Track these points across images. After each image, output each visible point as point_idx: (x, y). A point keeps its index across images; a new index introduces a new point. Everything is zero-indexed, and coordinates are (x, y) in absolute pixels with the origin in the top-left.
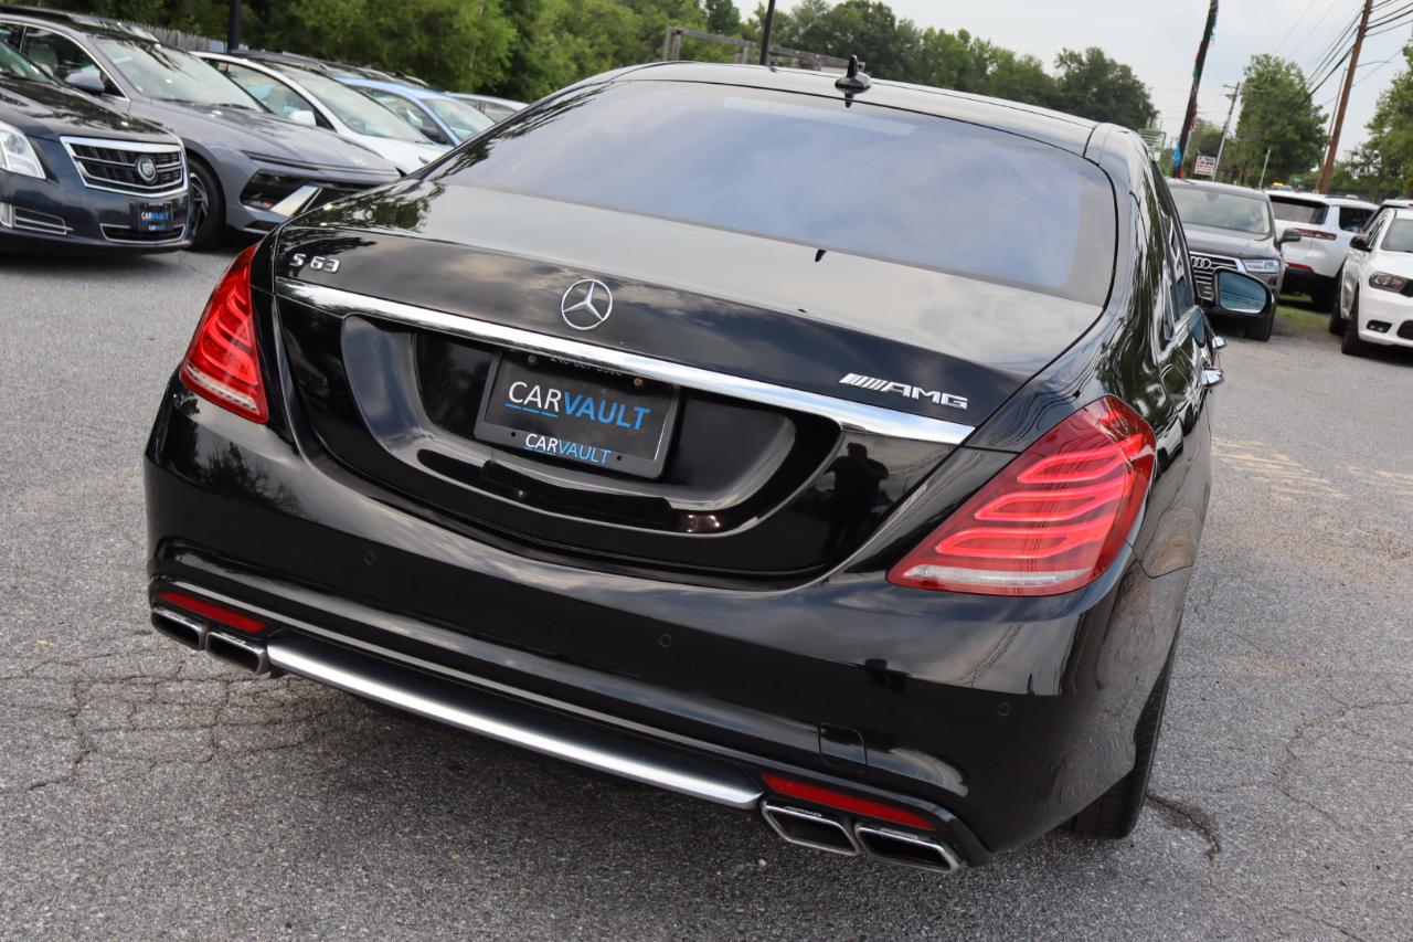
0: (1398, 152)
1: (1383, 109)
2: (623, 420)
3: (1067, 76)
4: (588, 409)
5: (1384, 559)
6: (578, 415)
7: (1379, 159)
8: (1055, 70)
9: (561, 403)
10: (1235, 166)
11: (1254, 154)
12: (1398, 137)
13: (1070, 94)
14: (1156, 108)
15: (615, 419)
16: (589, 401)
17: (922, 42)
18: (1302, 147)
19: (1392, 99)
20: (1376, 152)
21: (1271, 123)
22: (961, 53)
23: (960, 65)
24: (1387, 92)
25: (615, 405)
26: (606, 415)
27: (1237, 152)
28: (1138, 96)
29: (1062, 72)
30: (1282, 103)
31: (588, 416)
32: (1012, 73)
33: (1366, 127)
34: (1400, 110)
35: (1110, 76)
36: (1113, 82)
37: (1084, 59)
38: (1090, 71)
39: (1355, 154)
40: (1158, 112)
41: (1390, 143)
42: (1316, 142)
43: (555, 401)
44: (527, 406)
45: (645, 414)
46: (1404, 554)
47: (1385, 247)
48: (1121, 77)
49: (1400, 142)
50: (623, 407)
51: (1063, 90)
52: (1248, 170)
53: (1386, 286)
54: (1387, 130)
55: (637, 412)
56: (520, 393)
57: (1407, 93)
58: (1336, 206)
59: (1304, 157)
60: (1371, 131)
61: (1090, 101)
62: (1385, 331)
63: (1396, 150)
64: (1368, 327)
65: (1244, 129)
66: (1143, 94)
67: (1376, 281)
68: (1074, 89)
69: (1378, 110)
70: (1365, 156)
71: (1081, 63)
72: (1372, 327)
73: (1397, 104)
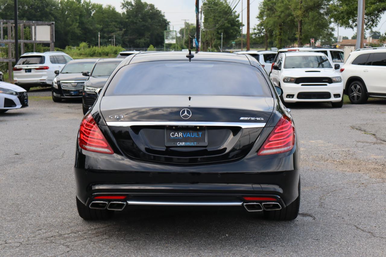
0: (271, 27)
1: (261, 10)
2: (197, 136)
3: (127, 12)
4: (189, 135)
5: (322, 162)
6: (187, 137)
7: (264, 30)
8: (122, 10)
9: (182, 135)
10: (207, 41)
11: (214, 34)
12: (270, 20)
13: (130, 20)
14: (168, 21)
15: (195, 136)
16: (188, 133)
17: (60, 5)
18: (232, 29)
19: (264, 6)
20: (263, 27)
21: (218, 21)
22: (79, 8)
23: (80, 13)
24: (261, 3)
25: (194, 133)
26: (193, 135)
27: (206, 34)
28: (159, 16)
29: (125, 10)
30: (220, 12)
31: (189, 137)
32: (103, 14)
33: (256, 18)
34: (268, 10)
35: (146, 10)
36: (148, 12)
37: (133, 3)
38: (137, 8)
39: (255, 29)
40: (169, 22)
41: (267, 23)
42: (237, 26)
43: (181, 135)
44: (175, 137)
45: (201, 134)
46: (327, 160)
47: (285, 67)
48: (151, 9)
49: (271, 22)
50: (196, 133)
51: (127, 18)
52: (213, 42)
53: (289, 81)
54: (265, 18)
55: (199, 134)
56: (173, 135)
57: (269, 3)
58: (262, 54)
59: (234, 33)
60: (259, 19)
61: (139, 21)
62: (293, 97)
63: (270, 26)
64: (287, 97)
65: (207, 24)
66: (161, 15)
67: (286, 80)
68: (131, 17)
69: (259, 11)
70: (259, 30)
71: (132, 5)
72: (288, 97)
73: (266, 7)
